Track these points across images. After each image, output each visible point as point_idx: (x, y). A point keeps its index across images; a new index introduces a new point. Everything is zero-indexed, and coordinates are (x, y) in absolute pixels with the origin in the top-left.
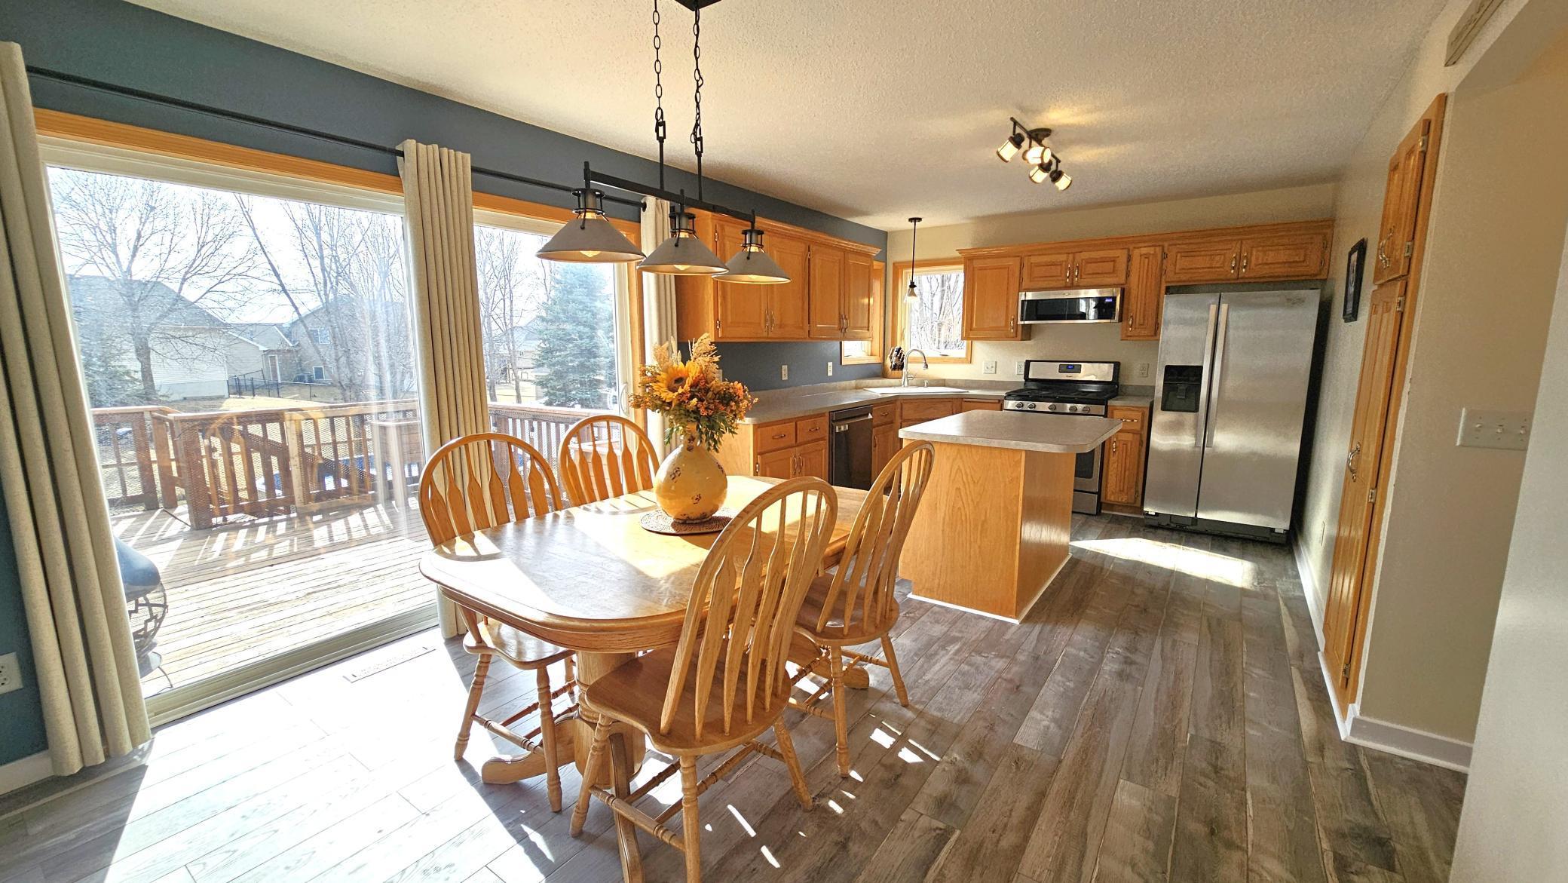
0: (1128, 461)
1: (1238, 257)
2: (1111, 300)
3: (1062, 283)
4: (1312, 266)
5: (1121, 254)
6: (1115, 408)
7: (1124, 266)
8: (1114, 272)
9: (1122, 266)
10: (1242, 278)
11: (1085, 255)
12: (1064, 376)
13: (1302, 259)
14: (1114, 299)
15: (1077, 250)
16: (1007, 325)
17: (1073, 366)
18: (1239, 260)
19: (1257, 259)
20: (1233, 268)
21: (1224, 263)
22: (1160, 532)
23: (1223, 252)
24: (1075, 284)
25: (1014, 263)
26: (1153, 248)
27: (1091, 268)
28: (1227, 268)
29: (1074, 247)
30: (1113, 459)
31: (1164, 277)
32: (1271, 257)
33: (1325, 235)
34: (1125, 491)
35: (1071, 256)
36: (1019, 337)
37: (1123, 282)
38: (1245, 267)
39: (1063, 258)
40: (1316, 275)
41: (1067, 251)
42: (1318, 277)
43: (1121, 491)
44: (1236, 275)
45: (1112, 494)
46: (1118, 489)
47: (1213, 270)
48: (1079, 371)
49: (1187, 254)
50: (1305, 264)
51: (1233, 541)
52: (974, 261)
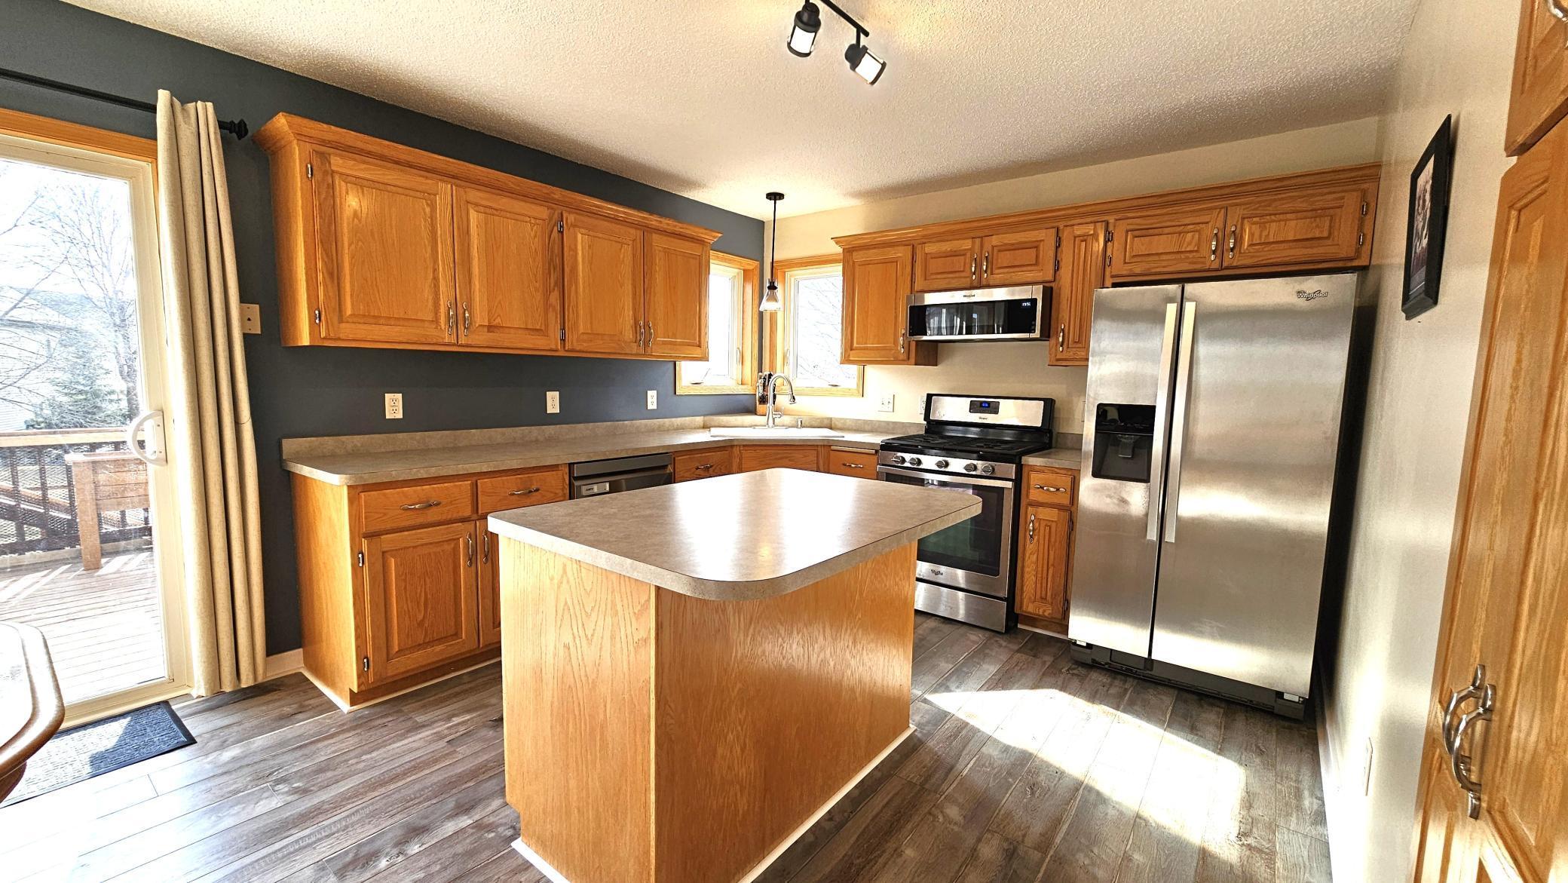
0: (1052, 553)
1: (1220, 235)
2: (1028, 304)
3: (966, 282)
4: (1343, 245)
5: (1047, 237)
6: (1033, 468)
7: (1052, 253)
8: (1037, 264)
9: (1048, 251)
10: (1227, 268)
11: (995, 240)
12: (975, 418)
13: (1325, 234)
14: (1034, 301)
15: (987, 232)
16: (896, 342)
17: (989, 403)
18: (1221, 241)
19: (1252, 235)
20: (1214, 252)
21: (1199, 245)
22: (1095, 675)
23: (1198, 227)
24: (984, 282)
25: (902, 253)
26: (1092, 226)
27: (1005, 258)
28: (1204, 252)
29: (982, 227)
30: (1031, 547)
31: (1108, 270)
32: (1274, 231)
33: (1364, 192)
34: (1049, 598)
35: (978, 241)
36: (913, 360)
37: (1050, 278)
38: (1232, 250)
39: (967, 244)
40: (1351, 259)
41: (972, 235)
42: (1355, 263)
43: (1043, 599)
44: (1218, 261)
45: (1028, 605)
46: (1038, 596)
47: (1183, 256)
48: (996, 412)
49: (1142, 233)
50: (1329, 242)
51: (1212, 705)
52: (854, 254)
